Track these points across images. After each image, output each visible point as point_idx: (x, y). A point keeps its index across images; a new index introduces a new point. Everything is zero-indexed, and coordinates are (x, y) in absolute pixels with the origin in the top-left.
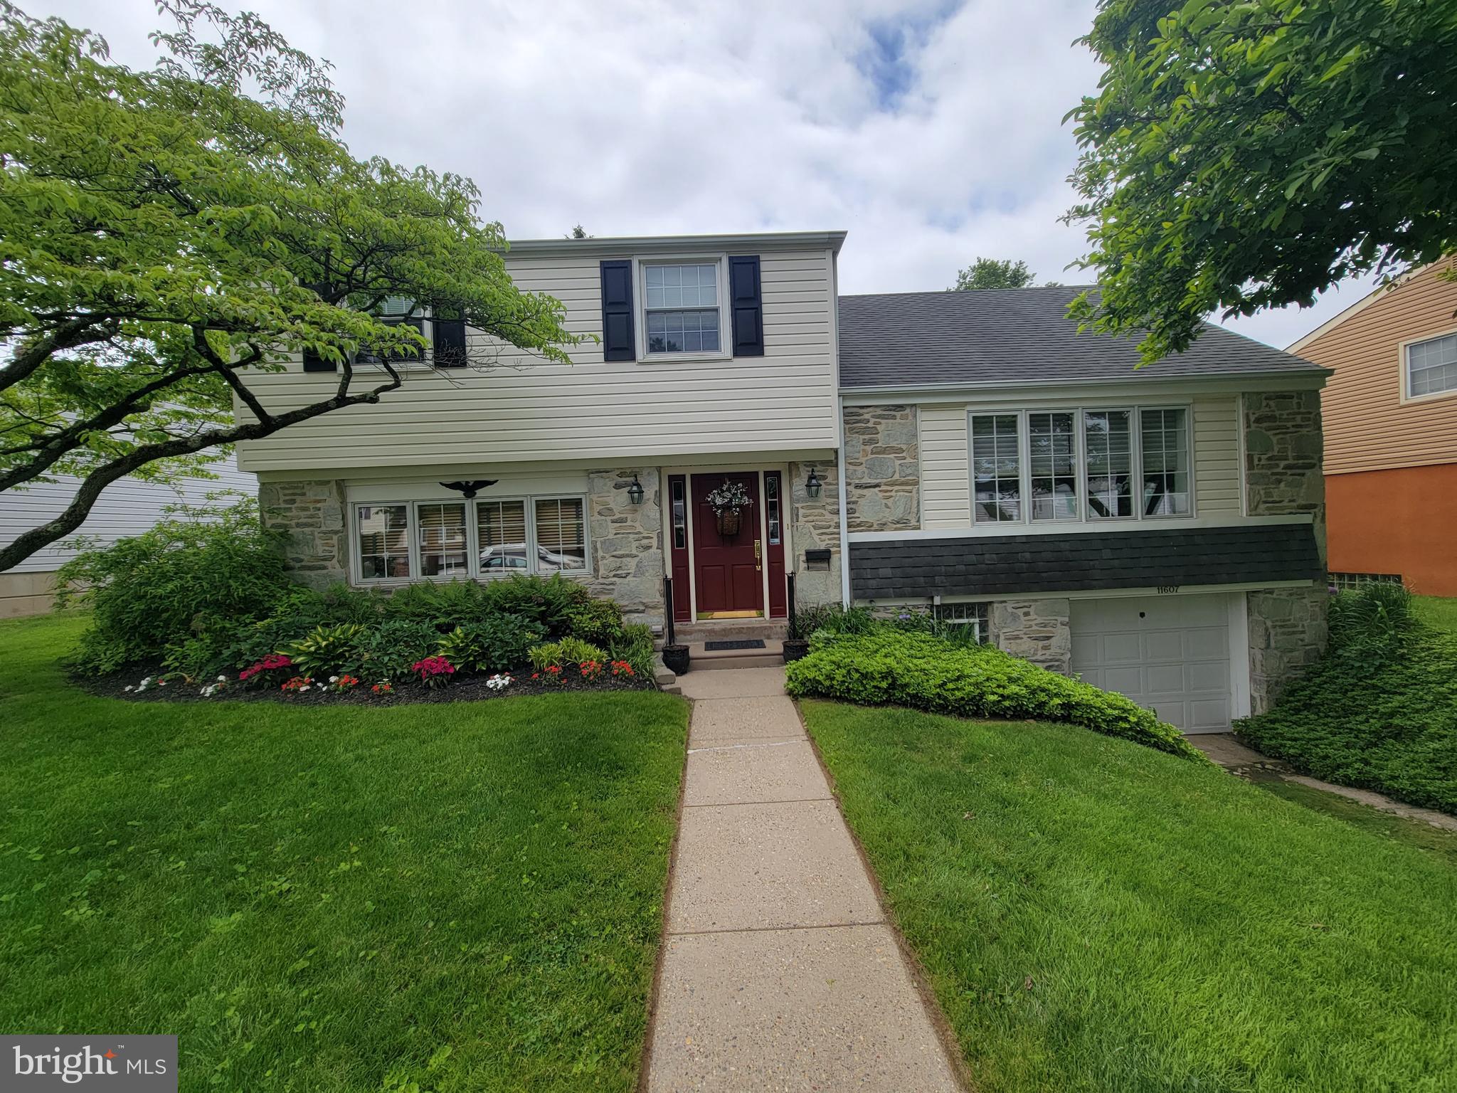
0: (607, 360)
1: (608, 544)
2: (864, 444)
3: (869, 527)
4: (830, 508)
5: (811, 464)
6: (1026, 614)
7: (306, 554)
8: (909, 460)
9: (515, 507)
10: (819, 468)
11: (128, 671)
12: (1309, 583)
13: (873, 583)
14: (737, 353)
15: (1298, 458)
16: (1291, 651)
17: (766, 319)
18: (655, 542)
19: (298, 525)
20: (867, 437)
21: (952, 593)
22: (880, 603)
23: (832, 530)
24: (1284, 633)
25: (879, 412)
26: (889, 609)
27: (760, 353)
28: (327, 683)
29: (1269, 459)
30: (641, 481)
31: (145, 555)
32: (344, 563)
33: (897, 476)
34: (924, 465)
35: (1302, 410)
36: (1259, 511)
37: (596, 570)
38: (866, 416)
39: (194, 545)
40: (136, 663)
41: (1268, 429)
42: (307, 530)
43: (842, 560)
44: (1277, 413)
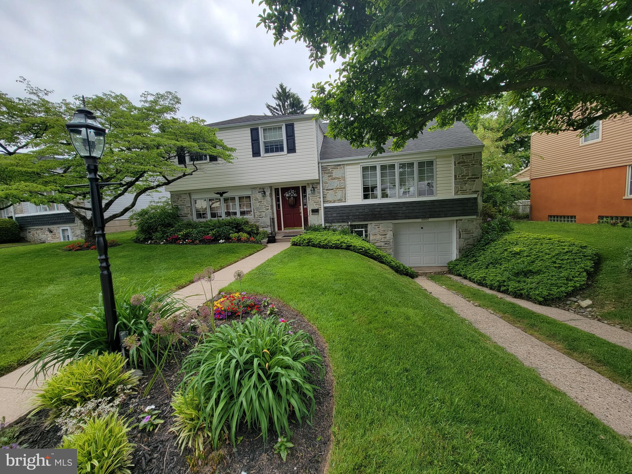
0: (253, 156)
1: (257, 209)
2: (329, 177)
3: (331, 202)
4: (318, 196)
5: (313, 184)
6: (379, 227)
7: (182, 213)
8: (342, 181)
9: (233, 199)
10: (315, 185)
11: (145, 240)
12: (475, 217)
13: (331, 218)
14: (288, 153)
15: (473, 175)
16: (469, 239)
17: (296, 142)
18: (270, 208)
19: (180, 205)
20: (329, 175)
21: (354, 221)
22: (333, 224)
23: (319, 203)
24: (466, 233)
25: (333, 167)
26: (336, 225)
27: (295, 152)
28: (185, 241)
29: (462, 176)
30: (265, 190)
31: (147, 213)
32: (192, 215)
33: (338, 186)
34: (347, 183)
35: (475, 159)
36: (458, 193)
37: (254, 216)
38: (329, 168)
39: (157, 211)
40: (147, 239)
41: (462, 166)
42: (183, 206)
43: (322, 212)
44: (466, 161)
